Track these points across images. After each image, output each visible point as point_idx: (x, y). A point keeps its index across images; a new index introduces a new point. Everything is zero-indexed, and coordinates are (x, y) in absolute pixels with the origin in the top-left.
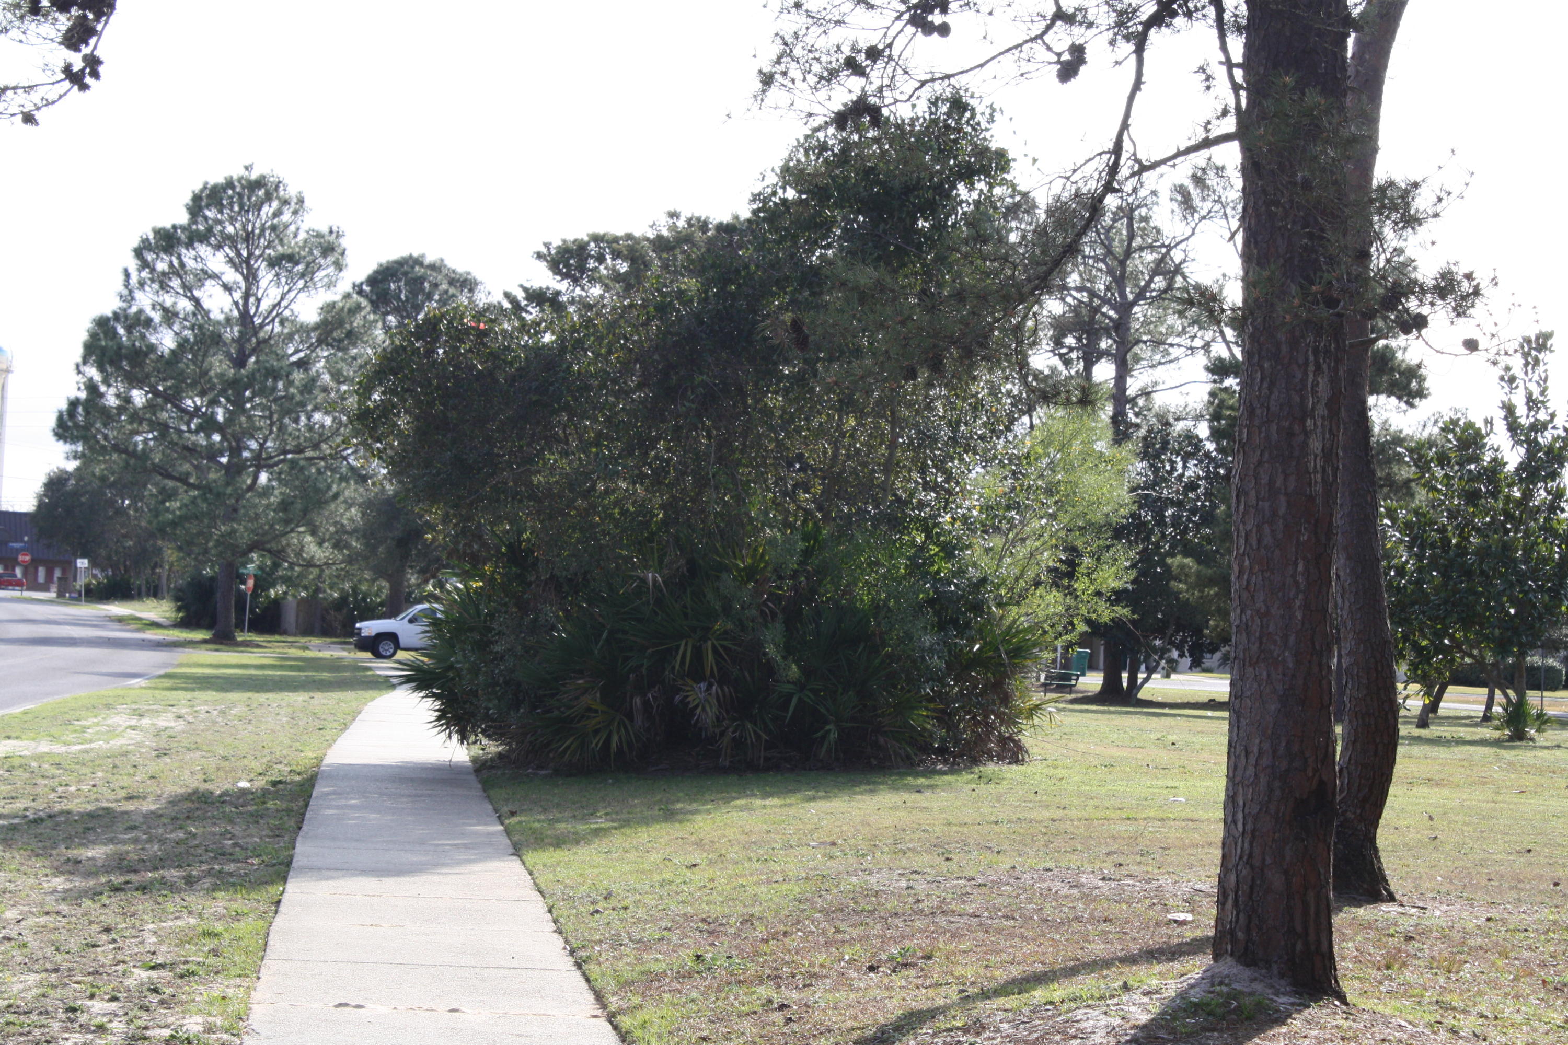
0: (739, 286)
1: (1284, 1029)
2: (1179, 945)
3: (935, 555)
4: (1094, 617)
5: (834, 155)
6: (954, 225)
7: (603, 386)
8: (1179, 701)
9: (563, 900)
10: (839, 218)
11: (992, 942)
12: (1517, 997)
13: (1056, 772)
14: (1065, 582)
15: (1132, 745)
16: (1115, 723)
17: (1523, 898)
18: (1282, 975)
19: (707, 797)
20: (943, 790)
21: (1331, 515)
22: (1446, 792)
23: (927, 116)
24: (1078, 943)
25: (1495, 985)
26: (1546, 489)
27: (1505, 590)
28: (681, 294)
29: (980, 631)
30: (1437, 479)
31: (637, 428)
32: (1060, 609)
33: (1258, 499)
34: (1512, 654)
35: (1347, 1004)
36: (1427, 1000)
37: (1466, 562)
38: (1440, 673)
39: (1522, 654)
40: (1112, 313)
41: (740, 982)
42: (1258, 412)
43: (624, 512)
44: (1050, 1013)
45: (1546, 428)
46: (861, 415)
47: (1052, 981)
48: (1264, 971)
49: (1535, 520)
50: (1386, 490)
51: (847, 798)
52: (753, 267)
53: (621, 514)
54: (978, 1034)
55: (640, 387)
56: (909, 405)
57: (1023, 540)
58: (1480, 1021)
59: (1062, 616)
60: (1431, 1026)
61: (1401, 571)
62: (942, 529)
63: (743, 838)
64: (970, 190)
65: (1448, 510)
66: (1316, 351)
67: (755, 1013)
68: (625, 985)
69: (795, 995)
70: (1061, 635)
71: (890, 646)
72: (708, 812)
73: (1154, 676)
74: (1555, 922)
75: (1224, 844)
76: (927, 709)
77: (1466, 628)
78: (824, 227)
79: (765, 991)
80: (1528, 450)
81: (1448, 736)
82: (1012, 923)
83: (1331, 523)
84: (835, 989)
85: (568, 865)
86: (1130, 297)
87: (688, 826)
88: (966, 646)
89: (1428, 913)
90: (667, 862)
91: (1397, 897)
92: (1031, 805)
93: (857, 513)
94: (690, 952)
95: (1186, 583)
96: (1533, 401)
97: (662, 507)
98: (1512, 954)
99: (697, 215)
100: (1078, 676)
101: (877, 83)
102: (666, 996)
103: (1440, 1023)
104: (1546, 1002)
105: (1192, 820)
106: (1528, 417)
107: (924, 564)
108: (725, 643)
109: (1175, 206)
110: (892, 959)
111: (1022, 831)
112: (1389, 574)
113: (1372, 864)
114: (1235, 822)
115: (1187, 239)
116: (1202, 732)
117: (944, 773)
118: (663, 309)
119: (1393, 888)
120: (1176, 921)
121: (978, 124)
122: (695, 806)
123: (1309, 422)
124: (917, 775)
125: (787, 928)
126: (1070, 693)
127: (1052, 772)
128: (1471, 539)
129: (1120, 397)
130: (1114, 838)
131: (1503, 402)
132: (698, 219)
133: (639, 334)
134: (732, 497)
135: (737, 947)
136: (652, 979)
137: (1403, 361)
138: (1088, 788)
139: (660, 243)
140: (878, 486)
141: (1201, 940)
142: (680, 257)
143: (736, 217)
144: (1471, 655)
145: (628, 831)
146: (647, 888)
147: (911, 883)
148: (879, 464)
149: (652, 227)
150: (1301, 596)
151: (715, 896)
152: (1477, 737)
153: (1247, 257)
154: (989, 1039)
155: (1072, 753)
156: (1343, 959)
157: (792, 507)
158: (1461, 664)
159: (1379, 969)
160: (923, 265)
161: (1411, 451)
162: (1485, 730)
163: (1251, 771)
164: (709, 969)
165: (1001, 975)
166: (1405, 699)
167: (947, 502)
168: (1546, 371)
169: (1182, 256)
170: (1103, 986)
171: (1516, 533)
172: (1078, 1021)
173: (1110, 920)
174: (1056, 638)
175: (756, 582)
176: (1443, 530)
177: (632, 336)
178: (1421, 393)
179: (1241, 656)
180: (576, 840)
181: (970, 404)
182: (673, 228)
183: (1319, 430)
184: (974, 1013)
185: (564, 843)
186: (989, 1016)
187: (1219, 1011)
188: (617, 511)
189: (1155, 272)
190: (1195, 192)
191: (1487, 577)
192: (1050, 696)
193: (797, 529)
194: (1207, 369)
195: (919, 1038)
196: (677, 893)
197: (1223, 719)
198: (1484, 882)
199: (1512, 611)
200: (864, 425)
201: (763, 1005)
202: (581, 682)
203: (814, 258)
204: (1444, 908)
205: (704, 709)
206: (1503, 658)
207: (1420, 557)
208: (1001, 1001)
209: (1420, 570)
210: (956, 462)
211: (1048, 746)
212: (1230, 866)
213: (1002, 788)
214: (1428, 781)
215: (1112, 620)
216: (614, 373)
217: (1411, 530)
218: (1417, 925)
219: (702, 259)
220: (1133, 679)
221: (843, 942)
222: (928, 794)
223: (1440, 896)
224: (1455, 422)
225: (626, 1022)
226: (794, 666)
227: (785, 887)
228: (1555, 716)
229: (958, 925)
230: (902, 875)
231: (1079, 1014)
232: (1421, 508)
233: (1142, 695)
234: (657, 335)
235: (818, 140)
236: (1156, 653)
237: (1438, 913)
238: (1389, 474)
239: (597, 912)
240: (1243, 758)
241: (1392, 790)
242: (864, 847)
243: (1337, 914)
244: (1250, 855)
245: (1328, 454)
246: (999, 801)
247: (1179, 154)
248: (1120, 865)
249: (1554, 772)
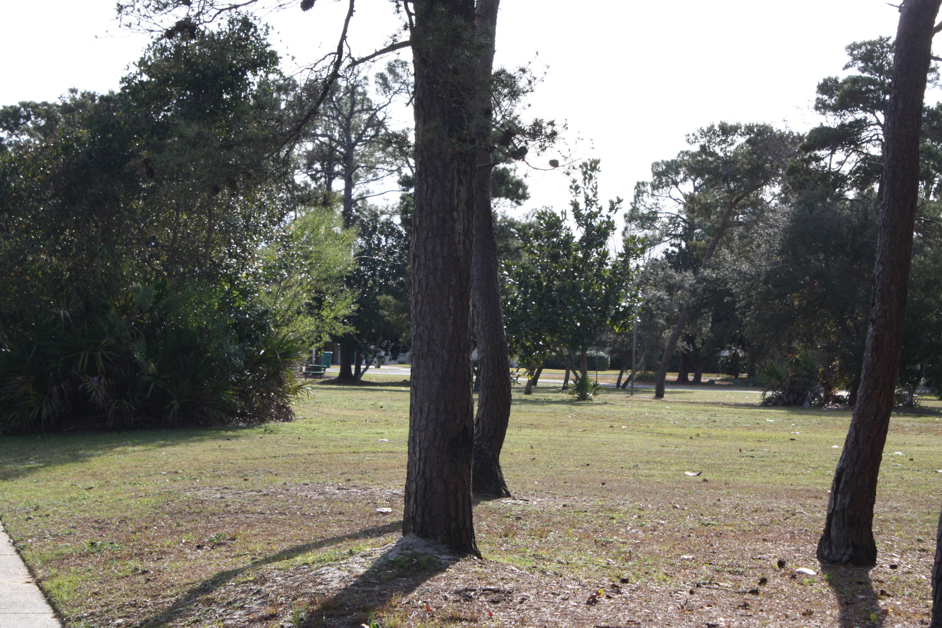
0: (114, 135)
1: (444, 575)
2: (383, 527)
3: (237, 296)
4: (334, 332)
5: (171, 54)
6: (245, 97)
7: (30, 196)
8: (385, 381)
9: (9, 512)
10: (175, 93)
11: (272, 529)
12: (580, 550)
13: (311, 425)
14: (316, 311)
15: (357, 408)
16: (346, 395)
17: (584, 492)
18: (443, 543)
19: (98, 446)
20: (243, 438)
21: (469, 269)
22: (540, 432)
23: (228, 31)
24: (323, 527)
25: (567, 544)
26: (597, 253)
27: (574, 312)
28: (78, 139)
29: (265, 342)
30: (534, 247)
31: (52, 221)
32: (313, 328)
33: (426, 260)
34: (578, 349)
35: (481, 558)
36: (528, 554)
37: (551, 296)
38: (538, 362)
39: (585, 350)
40: (342, 150)
41: (118, 558)
42: (425, 208)
43: (44, 274)
44: (306, 570)
45: (597, 217)
46: (190, 211)
47: (308, 551)
48: (432, 541)
49: (591, 271)
50: (505, 254)
51: (184, 445)
52: (122, 123)
53: (42, 274)
54: (263, 584)
55: (54, 196)
56: (220, 206)
57: (291, 287)
58: (559, 565)
59: (314, 332)
60: (530, 569)
61: (514, 302)
62: (240, 281)
63: (120, 471)
64: (255, 75)
65: (541, 265)
66: (459, 172)
67: (127, 576)
68: (47, 562)
69: (152, 565)
70: (313, 343)
71: (209, 352)
72: (99, 455)
73: (370, 367)
74: (602, 506)
75: (408, 466)
76: (233, 390)
77: (552, 334)
78: (165, 99)
79: (133, 563)
80: (586, 229)
81: (542, 398)
82: (284, 517)
83: (469, 274)
84: (177, 560)
85: (12, 491)
86: (353, 140)
87: (87, 465)
88: (256, 351)
89: (530, 503)
90: (73, 487)
91: (512, 494)
92: (296, 446)
93: (189, 272)
94: (88, 541)
95: (388, 311)
96: (589, 200)
97: (68, 270)
98: (578, 526)
99: (88, 91)
100: (325, 368)
101: (196, 11)
102: (73, 569)
103: (535, 567)
104: (597, 553)
105: (392, 452)
106: (586, 210)
107: (230, 302)
108: (109, 352)
109: (378, 86)
110: (211, 541)
111: (290, 461)
112: (507, 304)
113: (497, 475)
114: (414, 452)
115: (386, 105)
116: (399, 400)
117: (244, 428)
118: (67, 149)
119: (509, 489)
120: (382, 513)
121: (259, 35)
122: (91, 452)
123: (455, 214)
124: (227, 430)
125: (148, 525)
126: (320, 378)
127: (309, 425)
128: (555, 282)
129: (348, 200)
130: (346, 464)
131: (572, 201)
132: (89, 94)
133: (52, 164)
134: (111, 264)
135: (117, 537)
136: (63, 558)
137: (514, 177)
138: (330, 435)
139: (66, 109)
140: (201, 255)
141: (397, 523)
142: (77, 117)
143: (112, 93)
144: (555, 351)
145: (49, 469)
146: (61, 502)
147: (223, 495)
148: (202, 243)
149: (60, 98)
150: (452, 317)
151: (103, 507)
152: (559, 399)
153: (417, 116)
154: (269, 587)
155: (320, 414)
156: (480, 531)
157: (149, 269)
158: (550, 356)
159: (500, 537)
160: (226, 122)
161: (519, 230)
162: (564, 395)
163: (424, 422)
164: (99, 551)
165: (277, 549)
166: (517, 378)
167: (243, 265)
168: (596, 183)
169: (384, 115)
170: (337, 553)
171: (580, 278)
172: (322, 574)
173: (343, 513)
174: (310, 346)
175: (127, 315)
176: (538, 277)
177: (47, 165)
178: (525, 197)
179: (417, 354)
180: (17, 475)
181: (256, 205)
182: (73, 99)
183: (461, 219)
184: (261, 572)
185: (9, 477)
186: (269, 573)
187: (406, 565)
188: (40, 273)
189: (368, 125)
190: (390, 77)
191: (564, 304)
192: (309, 380)
193: (152, 282)
194: (400, 183)
195: (227, 588)
196: (80, 505)
197: (407, 391)
198: (562, 484)
199: (579, 324)
200: (191, 218)
201: (132, 572)
202: (19, 378)
203: (160, 117)
204: (539, 500)
205: (97, 393)
206: (574, 352)
207: (525, 293)
208: (277, 564)
209: (525, 301)
210: (248, 241)
211: (306, 410)
212: (412, 479)
213: (278, 436)
214: (532, 426)
215: (344, 334)
216: (37, 188)
217: (520, 277)
218: (523, 510)
219: (91, 118)
220: (358, 369)
221: (181, 532)
222: (234, 441)
223: (537, 493)
224: (545, 214)
225: (47, 585)
226: (152, 365)
227: (146, 499)
228: (604, 385)
229: (252, 519)
230: (218, 490)
231: (323, 570)
232: (525, 264)
233: (363, 378)
234: (63, 165)
235: (161, 45)
236: (371, 353)
237: (535, 503)
238: (506, 245)
239: (30, 518)
240: (419, 415)
241: (508, 431)
242: (195, 474)
243: (476, 505)
244: (424, 472)
245: (467, 233)
246: (277, 444)
247: (377, 54)
248: (349, 480)
249: (603, 418)
